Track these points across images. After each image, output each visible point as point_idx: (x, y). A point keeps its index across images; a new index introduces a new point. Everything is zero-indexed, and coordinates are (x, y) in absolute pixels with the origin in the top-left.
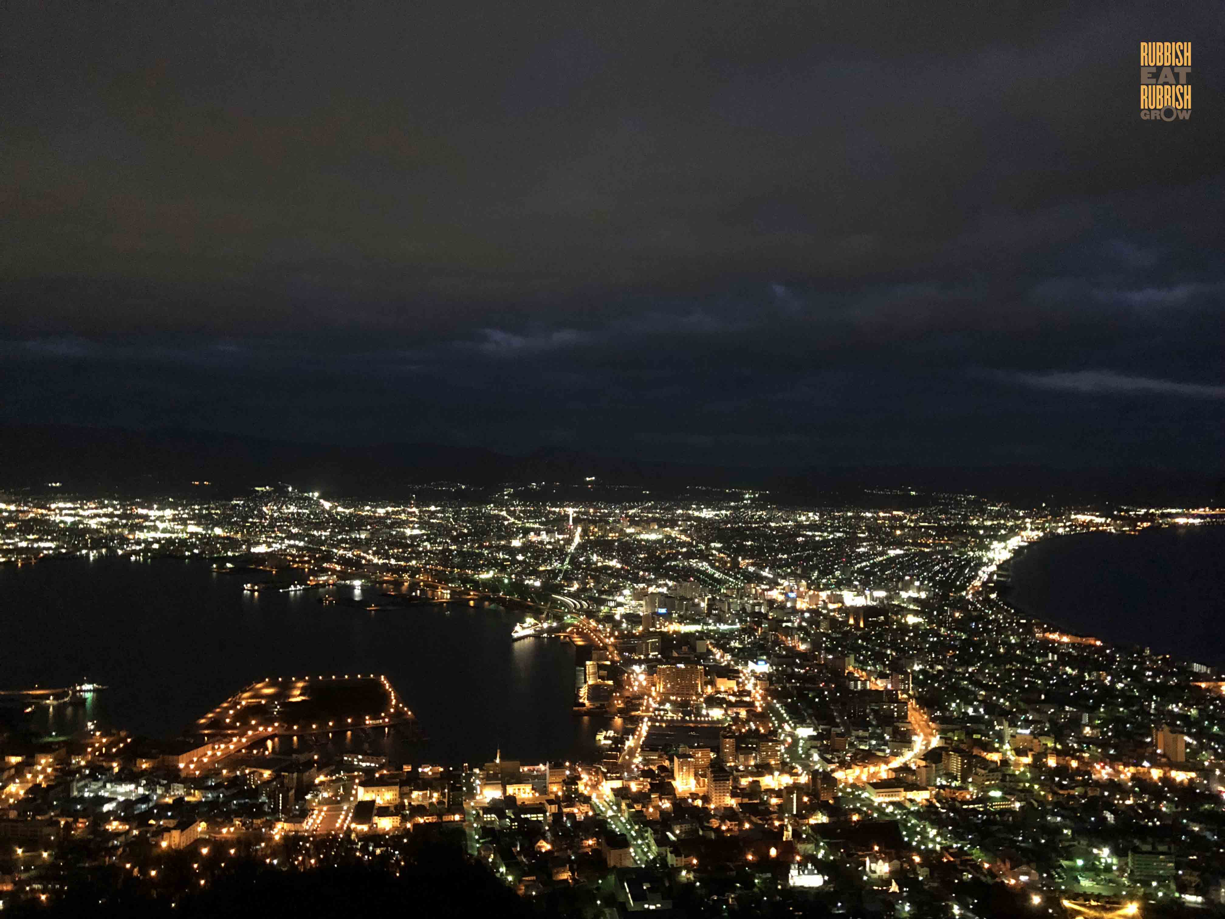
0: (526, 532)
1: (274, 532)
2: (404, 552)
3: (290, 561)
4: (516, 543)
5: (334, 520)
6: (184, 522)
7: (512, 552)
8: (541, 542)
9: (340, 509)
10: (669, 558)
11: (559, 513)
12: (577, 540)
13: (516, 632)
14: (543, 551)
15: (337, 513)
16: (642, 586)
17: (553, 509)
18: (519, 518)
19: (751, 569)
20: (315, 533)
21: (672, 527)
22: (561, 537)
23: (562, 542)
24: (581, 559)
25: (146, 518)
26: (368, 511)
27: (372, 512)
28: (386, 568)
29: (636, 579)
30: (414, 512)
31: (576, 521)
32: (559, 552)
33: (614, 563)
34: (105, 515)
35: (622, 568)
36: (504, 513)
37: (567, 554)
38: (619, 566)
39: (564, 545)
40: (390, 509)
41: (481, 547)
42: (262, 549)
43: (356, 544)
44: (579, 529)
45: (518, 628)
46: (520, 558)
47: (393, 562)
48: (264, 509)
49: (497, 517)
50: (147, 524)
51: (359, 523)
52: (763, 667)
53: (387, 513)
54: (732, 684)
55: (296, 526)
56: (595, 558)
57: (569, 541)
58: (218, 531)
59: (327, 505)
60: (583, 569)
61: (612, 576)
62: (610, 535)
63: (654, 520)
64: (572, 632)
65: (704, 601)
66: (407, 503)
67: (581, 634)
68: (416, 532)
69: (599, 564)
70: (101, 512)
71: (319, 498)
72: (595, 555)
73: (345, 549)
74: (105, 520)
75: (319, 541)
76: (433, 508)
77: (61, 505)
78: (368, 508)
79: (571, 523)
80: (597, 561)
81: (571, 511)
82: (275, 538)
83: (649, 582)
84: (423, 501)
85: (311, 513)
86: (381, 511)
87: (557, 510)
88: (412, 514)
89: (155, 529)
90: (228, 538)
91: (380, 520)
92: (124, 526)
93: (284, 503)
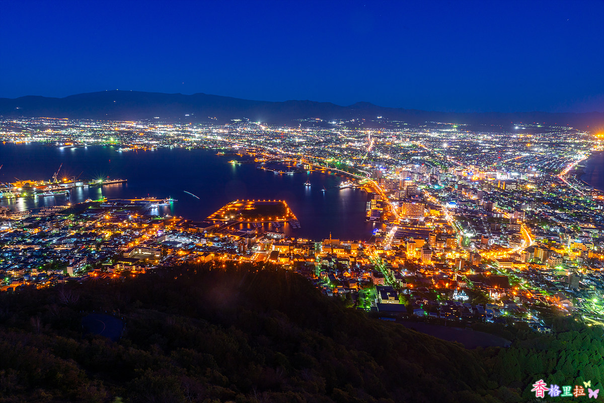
0: (349, 141)
1: (241, 139)
2: (295, 149)
4: (344, 146)
5: (266, 134)
6: (206, 134)
7: (341, 150)
8: (355, 147)
10: (414, 155)
12: (371, 146)
13: (341, 186)
15: (268, 131)
18: (346, 135)
19: (453, 161)
20: (258, 140)
21: (417, 141)
22: (364, 144)
24: (373, 155)
25: (191, 132)
26: (280, 131)
27: (282, 131)
30: (300, 132)
33: (387, 157)
34: (176, 131)
36: (339, 133)
38: (390, 158)
39: (365, 148)
40: (290, 130)
41: (328, 148)
42: (236, 147)
43: (275, 145)
44: (372, 142)
45: (342, 184)
46: (345, 153)
47: (290, 153)
48: (238, 129)
49: (336, 135)
50: (191, 134)
51: (276, 136)
52: (453, 206)
53: (289, 132)
54: (438, 213)
55: (251, 137)
57: (367, 146)
59: (263, 128)
60: (373, 159)
61: (386, 162)
62: (387, 144)
63: (408, 137)
64: (366, 187)
65: (428, 175)
66: (297, 128)
67: (370, 188)
68: (301, 140)
69: (381, 157)
70: (174, 129)
71: (260, 124)
72: (379, 153)
73: (270, 147)
74: (176, 133)
75: (260, 143)
76: (308, 130)
77: (160, 126)
79: (369, 138)
80: (380, 155)
81: (369, 132)
82: (242, 141)
83: (403, 166)
84: (304, 127)
85: (257, 131)
86: (286, 131)
87: (363, 132)
89: (195, 137)
90: (223, 141)
91: (286, 135)
92: (183, 135)
93: (246, 127)
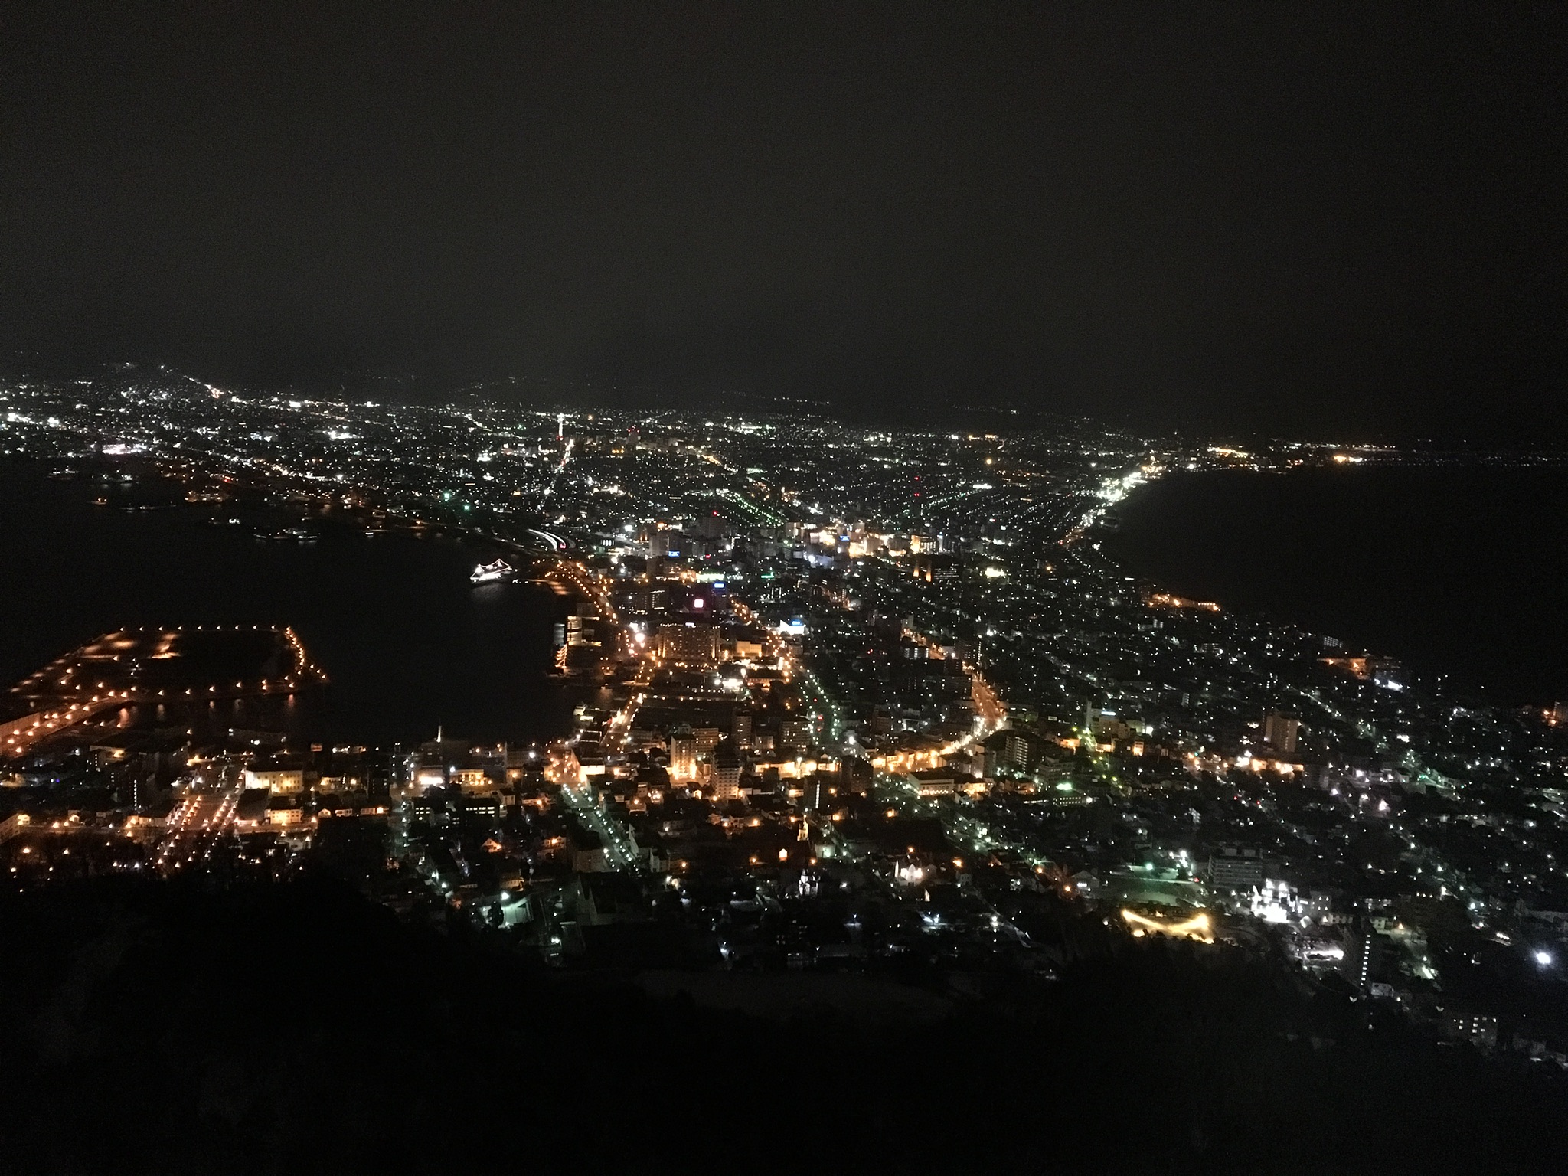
0: (498, 443)
1: (137, 427)
2: (325, 463)
3: (162, 469)
4: (484, 457)
5: (227, 415)
7: (478, 469)
8: (519, 459)
9: (235, 399)
10: (690, 486)
11: (546, 419)
12: (567, 458)
13: (477, 576)
14: (522, 469)
15: (233, 405)
16: (649, 521)
17: (538, 414)
18: (489, 424)
19: (796, 503)
20: (198, 431)
21: (697, 446)
22: (546, 452)
23: (546, 459)
24: (572, 483)
26: (275, 404)
27: (282, 405)
28: (300, 484)
29: (644, 512)
30: (344, 408)
31: (569, 431)
32: (541, 472)
33: (614, 490)
35: (625, 497)
36: (469, 416)
37: (553, 475)
38: (622, 493)
39: (549, 463)
40: (306, 402)
41: (435, 460)
42: (116, 450)
43: (257, 449)
44: (571, 444)
45: (479, 570)
46: (488, 477)
47: (309, 475)
48: (124, 394)
49: (460, 421)
51: (261, 420)
52: (797, 628)
53: (304, 407)
54: (758, 650)
55: (170, 421)
56: (590, 481)
57: (556, 459)
58: (53, 422)
59: (216, 393)
60: (575, 495)
61: (612, 506)
62: (614, 452)
63: (675, 434)
64: (551, 578)
65: (730, 544)
66: (332, 396)
67: (563, 580)
68: (345, 436)
69: (596, 490)
72: (590, 478)
73: (241, 455)
75: (203, 443)
76: (369, 405)
78: (276, 399)
79: (561, 434)
80: (594, 486)
81: (561, 417)
82: (141, 435)
83: (659, 516)
84: (355, 395)
85: (193, 402)
86: (295, 405)
87: (543, 415)
88: (339, 411)
90: (68, 433)
91: (295, 417)
93: (153, 387)
